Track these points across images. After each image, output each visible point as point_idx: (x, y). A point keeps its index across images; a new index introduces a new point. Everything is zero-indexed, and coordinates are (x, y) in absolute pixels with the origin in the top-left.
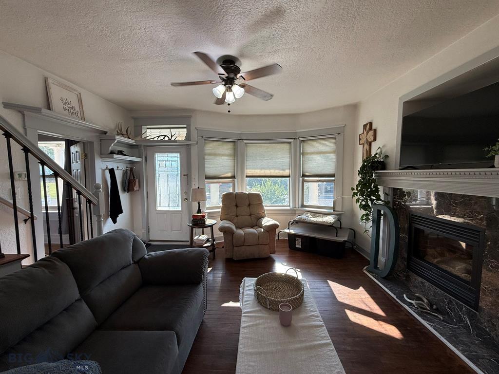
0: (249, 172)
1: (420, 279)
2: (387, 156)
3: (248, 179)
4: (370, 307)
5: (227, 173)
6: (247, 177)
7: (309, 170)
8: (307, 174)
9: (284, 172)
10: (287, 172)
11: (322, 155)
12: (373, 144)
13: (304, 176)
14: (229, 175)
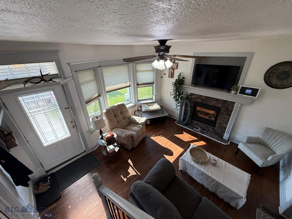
0: (108, 89)
1: (197, 122)
2: (184, 78)
3: (108, 93)
4: (193, 138)
5: (95, 94)
6: (108, 92)
7: (141, 81)
8: (140, 83)
9: (127, 84)
10: (128, 84)
11: (147, 72)
12: (175, 70)
13: (138, 84)
14: (97, 95)
